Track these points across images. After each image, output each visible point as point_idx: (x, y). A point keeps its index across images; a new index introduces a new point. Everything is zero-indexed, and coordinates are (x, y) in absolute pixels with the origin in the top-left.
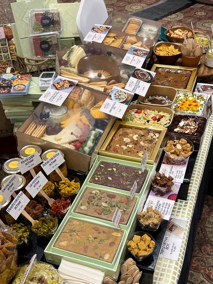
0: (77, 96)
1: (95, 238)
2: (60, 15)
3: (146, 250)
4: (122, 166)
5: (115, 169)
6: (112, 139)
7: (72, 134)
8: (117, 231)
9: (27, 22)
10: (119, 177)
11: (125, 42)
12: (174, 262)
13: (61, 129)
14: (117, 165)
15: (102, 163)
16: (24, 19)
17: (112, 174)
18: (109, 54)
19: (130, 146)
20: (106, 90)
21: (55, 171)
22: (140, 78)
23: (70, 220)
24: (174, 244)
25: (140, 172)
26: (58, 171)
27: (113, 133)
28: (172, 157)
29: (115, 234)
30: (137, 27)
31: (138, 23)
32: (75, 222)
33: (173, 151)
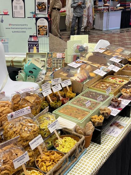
0: (84, 66)
1: (76, 112)
2: (88, 47)
3: (99, 120)
4: (97, 93)
5: (94, 94)
6: (97, 84)
7: (78, 77)
8: (88, 112)
9: (73, 49)
10: (95, 96)
11: (114, 54)
12: (115, 138)
13: (74, 76)
14: (95, 93)
15: (89, 91)
16: (72, 48)
17: (92, 95)
18: (105, 57)
19: (104, 87)
20: (98, 66)
21: (66, 87)
22: (116, 66)
23: (67, 105)
24: (117, 131)
25: (106, 96)
26: (68, 87)
27: (97, 82)
28: (124, 94)
29: (86, 112)
30: (122, 51)
31: (122, 49)
32: (69, 106)
33: (125, 92)
